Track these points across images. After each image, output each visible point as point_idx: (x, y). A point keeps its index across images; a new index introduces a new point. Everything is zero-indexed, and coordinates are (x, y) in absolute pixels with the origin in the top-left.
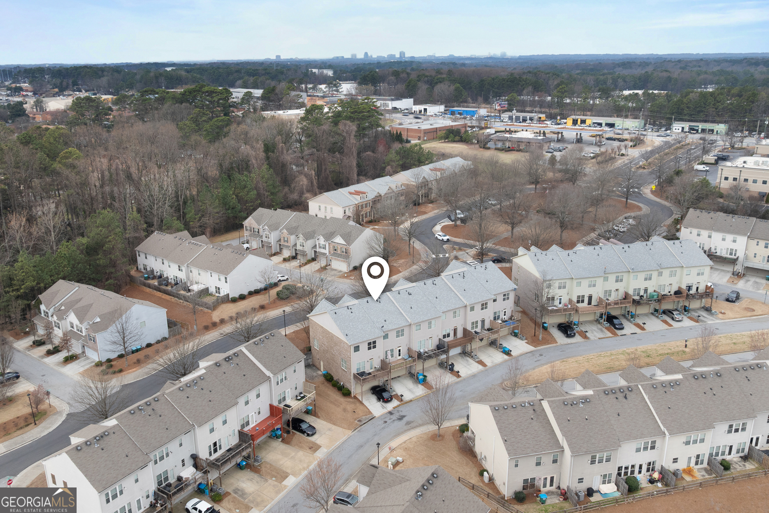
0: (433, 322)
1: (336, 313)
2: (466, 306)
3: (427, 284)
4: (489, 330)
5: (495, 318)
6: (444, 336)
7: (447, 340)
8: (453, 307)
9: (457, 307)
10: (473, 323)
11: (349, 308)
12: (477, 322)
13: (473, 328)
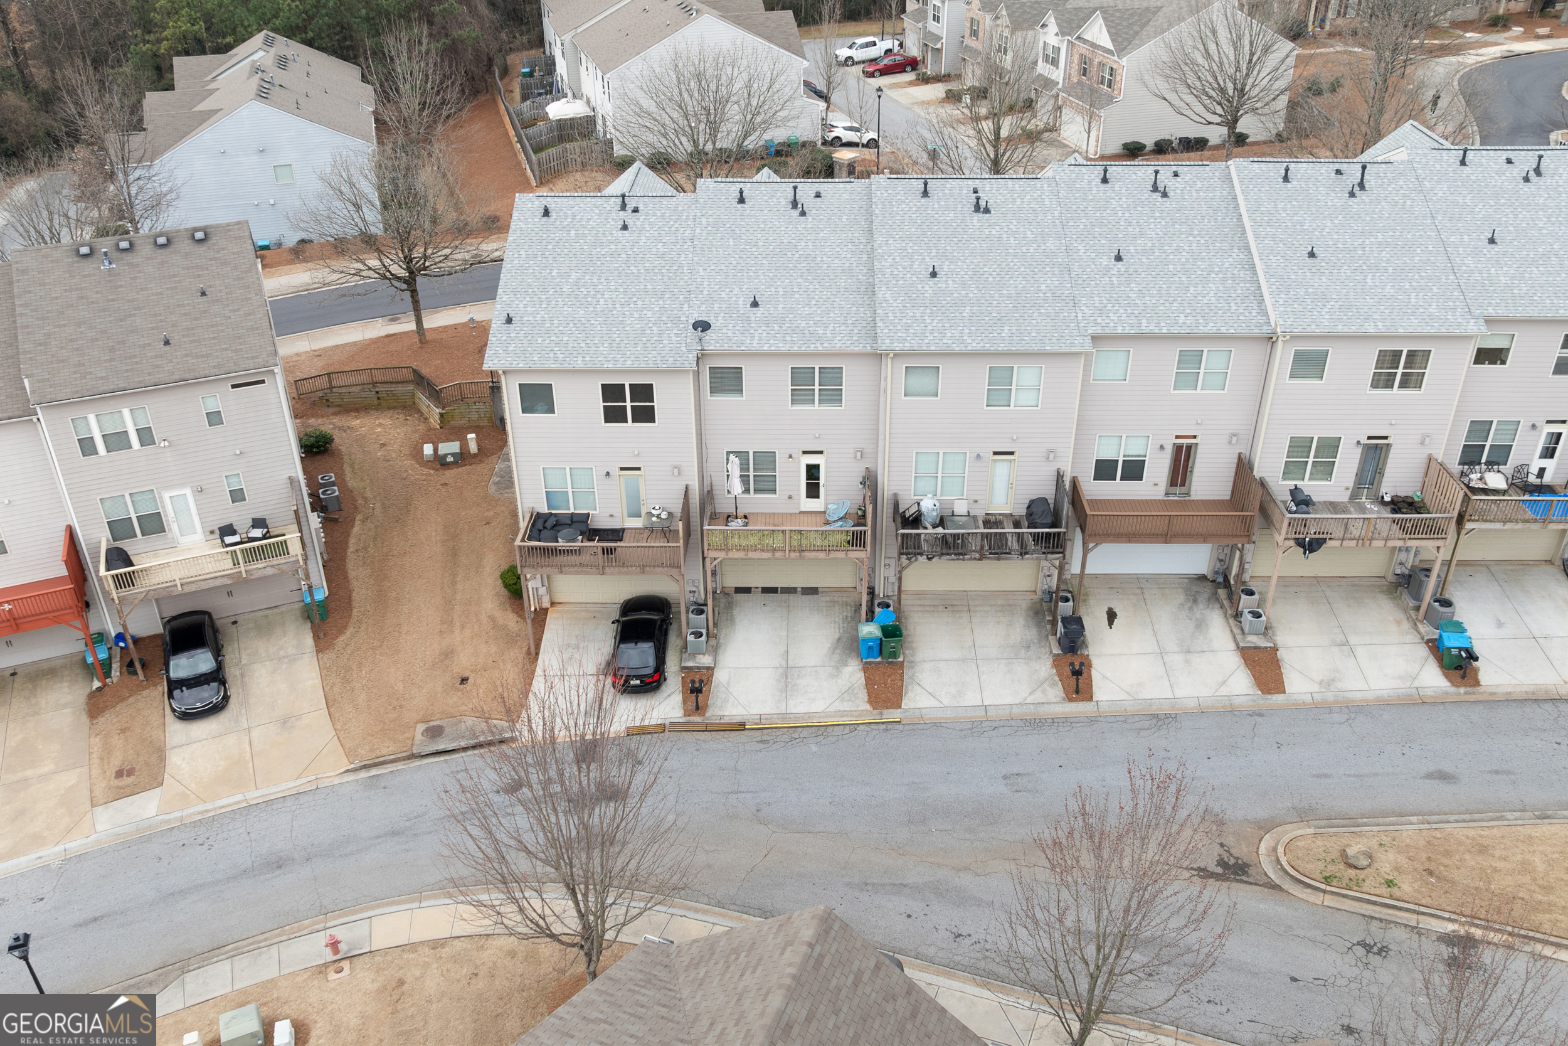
0: (1025, 375)
1: (546, 213)
2: (1271, 340)
3: (1116, 185)
4: (1399, 505)
5: (1471, 457)
6: (1105, 470)
7: (1117, 489)
8: (1184, 323)
9: (1210, 329)
10: (1299, 446)
11: (631, 204)
12: (1330, 446)
13: (1293, 469)
